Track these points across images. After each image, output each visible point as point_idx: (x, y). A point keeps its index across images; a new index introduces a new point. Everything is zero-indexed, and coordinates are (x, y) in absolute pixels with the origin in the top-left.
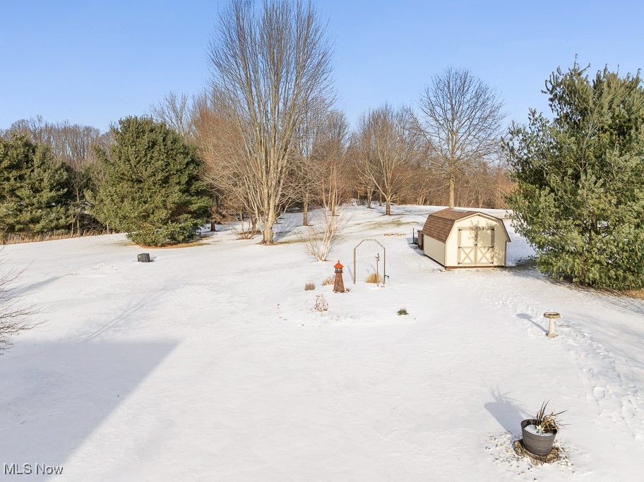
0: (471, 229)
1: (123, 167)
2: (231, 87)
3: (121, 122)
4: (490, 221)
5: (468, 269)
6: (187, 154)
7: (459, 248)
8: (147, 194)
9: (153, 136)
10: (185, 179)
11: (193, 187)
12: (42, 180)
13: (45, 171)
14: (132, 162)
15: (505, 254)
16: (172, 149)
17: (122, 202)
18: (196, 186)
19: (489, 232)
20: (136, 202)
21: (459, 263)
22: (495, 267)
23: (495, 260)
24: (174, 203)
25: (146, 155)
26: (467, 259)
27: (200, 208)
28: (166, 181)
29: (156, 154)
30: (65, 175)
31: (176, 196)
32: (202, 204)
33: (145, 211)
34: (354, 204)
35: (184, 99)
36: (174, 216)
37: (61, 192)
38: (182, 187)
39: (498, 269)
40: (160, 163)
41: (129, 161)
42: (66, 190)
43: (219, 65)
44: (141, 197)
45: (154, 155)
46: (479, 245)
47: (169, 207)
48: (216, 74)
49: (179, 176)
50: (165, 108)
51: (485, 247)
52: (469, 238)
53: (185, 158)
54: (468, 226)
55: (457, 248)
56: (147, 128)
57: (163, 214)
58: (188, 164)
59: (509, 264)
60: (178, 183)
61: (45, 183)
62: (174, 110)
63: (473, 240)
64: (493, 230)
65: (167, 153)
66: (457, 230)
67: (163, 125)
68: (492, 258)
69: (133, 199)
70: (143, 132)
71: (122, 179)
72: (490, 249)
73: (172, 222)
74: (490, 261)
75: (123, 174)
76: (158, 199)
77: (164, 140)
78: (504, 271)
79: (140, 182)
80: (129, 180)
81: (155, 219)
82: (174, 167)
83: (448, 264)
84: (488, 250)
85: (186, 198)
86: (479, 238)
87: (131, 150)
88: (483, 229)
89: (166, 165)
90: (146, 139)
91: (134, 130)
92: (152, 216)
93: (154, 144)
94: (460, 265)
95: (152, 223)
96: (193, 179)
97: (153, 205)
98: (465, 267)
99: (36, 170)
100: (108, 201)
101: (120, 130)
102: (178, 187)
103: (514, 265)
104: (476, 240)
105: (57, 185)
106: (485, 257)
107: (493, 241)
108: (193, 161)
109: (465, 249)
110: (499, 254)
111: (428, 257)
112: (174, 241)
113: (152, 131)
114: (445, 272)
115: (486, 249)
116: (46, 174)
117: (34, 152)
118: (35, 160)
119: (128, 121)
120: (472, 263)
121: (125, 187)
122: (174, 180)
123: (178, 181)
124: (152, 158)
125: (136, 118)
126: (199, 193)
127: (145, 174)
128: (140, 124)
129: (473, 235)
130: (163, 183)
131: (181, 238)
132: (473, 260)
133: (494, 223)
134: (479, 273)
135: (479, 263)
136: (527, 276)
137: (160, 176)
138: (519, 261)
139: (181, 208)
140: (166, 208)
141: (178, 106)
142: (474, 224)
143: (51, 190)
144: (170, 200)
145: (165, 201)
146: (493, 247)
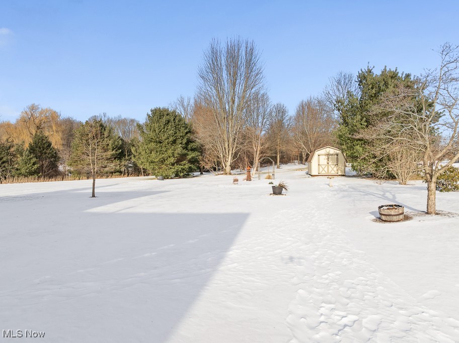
0: (326, 155)
1: (152, 135)
2: (209, 89)
3: (151, 111)
4: (335, 151)
6: (187, 128)
7: (319, 165)
8: (164, 149)
9: (168, 117)
10: (185, 141)
11: (189, 146)
12: (108, 145)
13: (110, 140)
14: (157, 131)
15: (345, 168)
16: (178, 125)
17: (151, 153)
18: (191, 146)
19: (335, 156)
20: (158, 153)
21: (319, 173)
22: (340, 175)
23: (339, 171)
24: (178, 154)
25: (164, 128)
26: (323, 171)
27: (193, 158)
28: (174, 142)
29: (170, 127)
30: (120, 143)
31: (179, 150)
32: (194, 155)
33: (163, 158)
35: (189, 99)
36: (178, 162)
37: (118, 152)
38: (183, 146)
39: (341, 177)
40: (171, 132)
41: (155, 131)
42: (120, 151)
43: (203, 77)
44: (161, 151)
45: (168, 128)
46: (330, 163)
47: (175, 156)
48: (201, 82)
49: (182, 140)
50: (178, 106)
51: (333, 165)
52: (324, 160)
53: (185, 129)
54: (324, 153)
56: (165, 113)
57: (172, 160)
58: (187, 133)
60: (181, 143)
61: (110, 147)
62: (183, 106)
63: (326, 161)
64: (337, 155)
65: (175, 127)
66: (317, 156)
67: (174, 112)
69: (157, 152)
70: (163, 115)
71: (151, 141)
72: (336, 166)
73: (177, 165)
74: (336, 172)
75: (152, 139)
76: (170, 152)
77: (174, 120)
79: (161, 143)
80: (155, 142)
81: (168, 163)
82: (179, 134)
83: (313, 174)
85: (185, 151)
86: (330, 160)
87: (156, 125)
88: (332, 155)
89: (175, 133)
90: (164, 119)
91: (158, 115)
92: (166, 161)
93: (169, 121)
95: (166, 165)
96: (189, 141)
97: (167, 155)
98: (323, 176)
99: (105, 139)
100: (143, 153)
101: (151, 115)
102: (181, 145)
104: (328, 161)
105: (116, 148)
106: (333, 170)
107: (337, 161)
108: (190, 132)
109: (322, 166)
110: (342, 168)
112: (177, 176)
113: (167, 115)
114: (311, 178)
116: (111, 141)
117: (105, 130)
118: (105, 134)
119: (155, 110)
121: (153, 145)
122: (179, 141)
123: (181, 142)
124: (167, 129)
125: (160, 108)
126: (193, 150)
127: (164, 138)
128: (162, 111)
129: (327, 158)
130: (173, 143)
131: (182, 174)
132: (327, 172)
133: (338, 151)
135: (330, 173)
137: (171, 139)
139: (182, 157)
140: (174, 157)
141: (185, 104)
142: (327, 152)
143: (112, 151)
144: (176, 152)
145: (173, 153)
146: (337, 164)
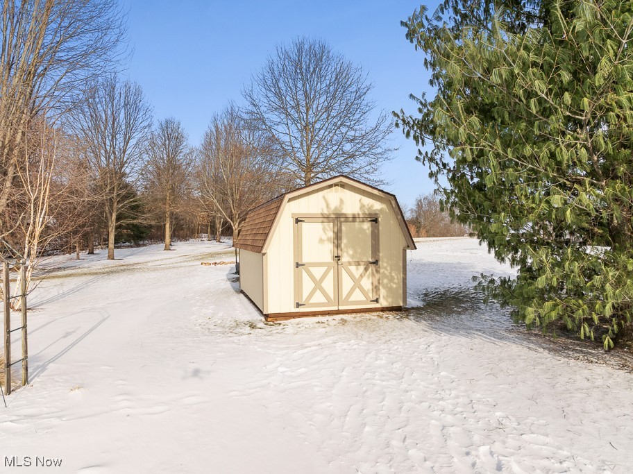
0: (326, 218)
4: (368, 201)
5: (320, 318)
7: (298, 265)
15: (404, 279)
19: (367, 226)
21: (298, 305)
22: (383, 310)
23: (382, 293)
26: (318, 293)
34: (204, 239)
39: (391, 316)
46: (345, 258)
51: (358, 264)
52: (321, 241)
54: (319, 211)
55: (292, 265)
59: (413, 302)
63: (331, 246)
64: (375, 221)
66: (292, 221)
68: (376, 289)
72: (372, 268)
74: (372, 296)
78: (406, 321)
83: (271, 309)
84: (366, 269)
86: (344, 241)
88: (354, 218)
94: (301, 310)
98: (314, 314)
103: (420, 304)
104: (338, 246)
106: (359, 286)
107: (375, 248)
109: (311, 269)
110: (391, 281)
111: (246, 296)
114: (264, 330)
115: (362, 268)
120: (329, 303)
129: (331, 234)
132: (331, 294)
133: (377, 206)
134: (347, 327)
135: (347, 302)
136: (468, 331)
138: (426, 295)
142: (333, 207)
146: (376, 263)
